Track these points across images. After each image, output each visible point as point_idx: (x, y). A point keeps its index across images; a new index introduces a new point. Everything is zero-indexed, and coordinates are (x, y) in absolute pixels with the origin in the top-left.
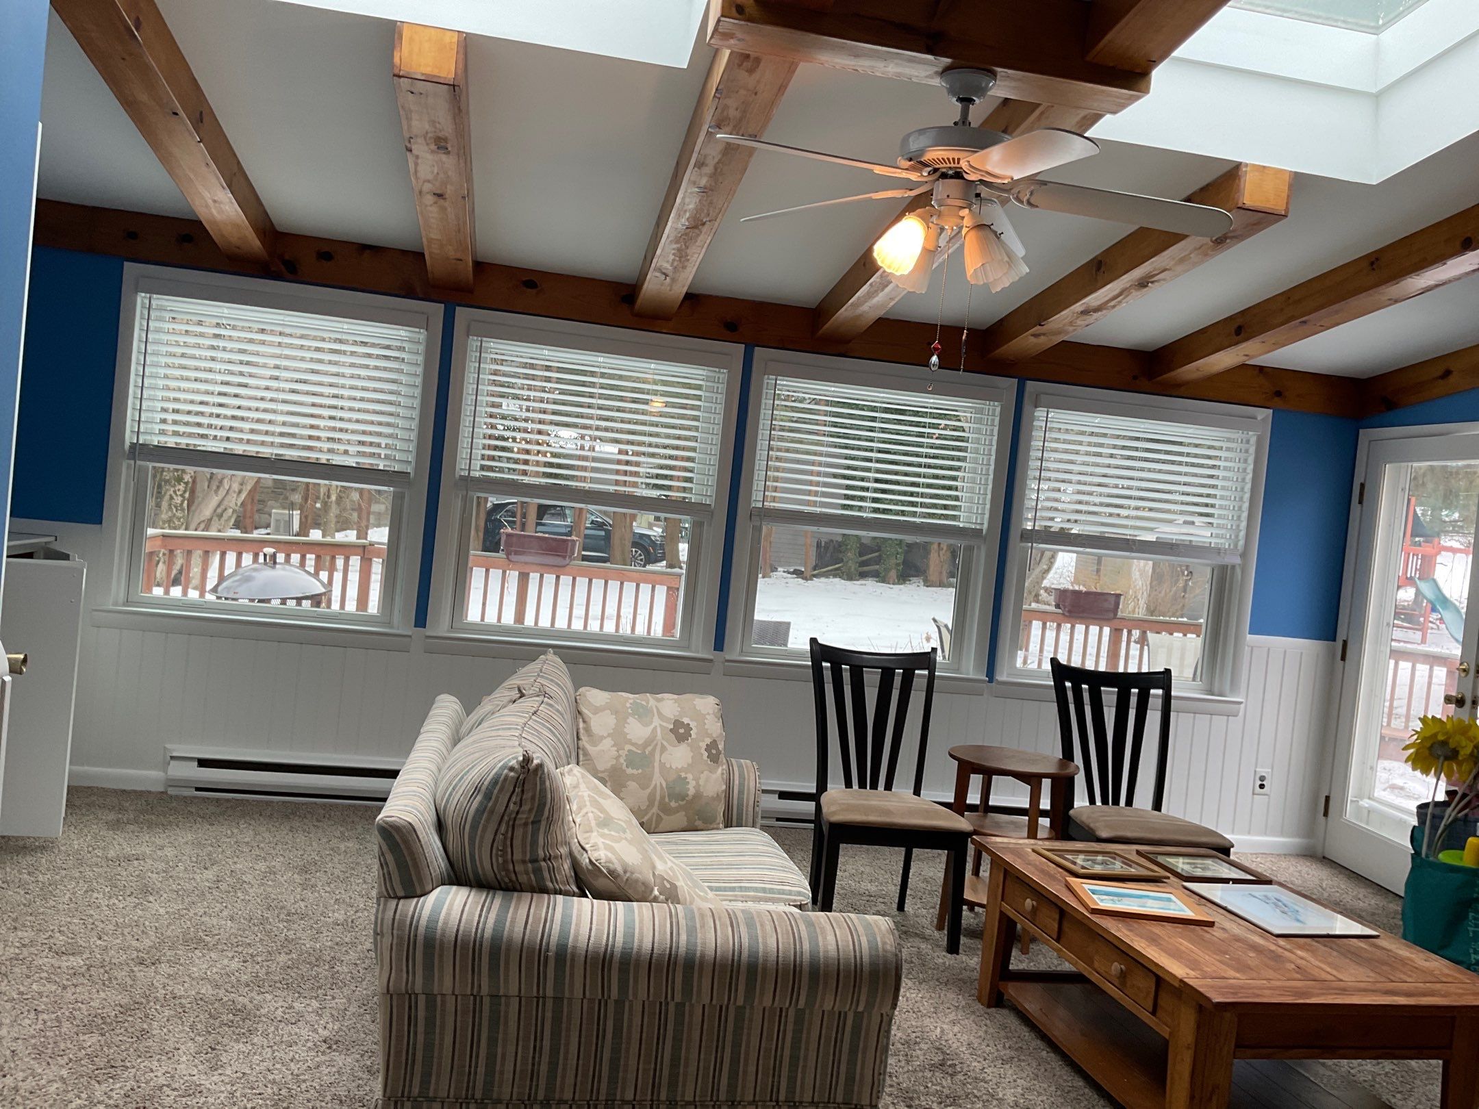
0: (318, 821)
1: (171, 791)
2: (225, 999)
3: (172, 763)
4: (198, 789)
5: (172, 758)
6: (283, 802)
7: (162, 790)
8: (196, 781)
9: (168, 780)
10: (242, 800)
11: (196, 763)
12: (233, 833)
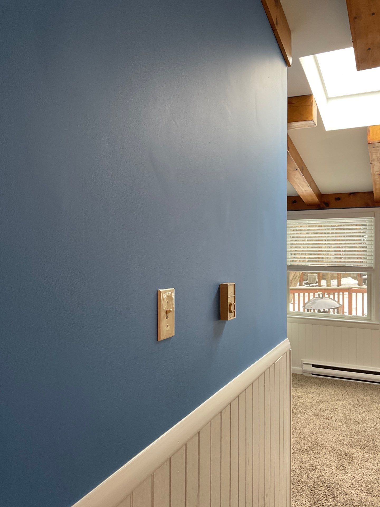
0: (354, 388)
1: (305, 374)
2: (341, 449)
3: (304, 365)
4: (313, 374)
5: (304, 363)
6: (341, 381)
7: (302, 374)
8: (312, 372)
9: (303, 370)
10: (327, 379)
11: (311, 366)
12: (327, 391)
